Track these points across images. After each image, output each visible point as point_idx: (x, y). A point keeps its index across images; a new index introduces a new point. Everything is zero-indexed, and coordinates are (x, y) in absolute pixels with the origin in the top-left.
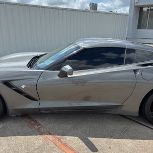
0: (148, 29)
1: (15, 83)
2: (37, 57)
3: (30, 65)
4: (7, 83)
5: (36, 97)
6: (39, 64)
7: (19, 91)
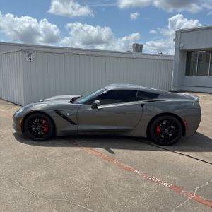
0: (198, 75)
1: (63, 112)
2: (76, 98)
3: (71, 102)
4: (57, 112)
5: (76, 122)
6: (78, 101)
7: (65, 117)
